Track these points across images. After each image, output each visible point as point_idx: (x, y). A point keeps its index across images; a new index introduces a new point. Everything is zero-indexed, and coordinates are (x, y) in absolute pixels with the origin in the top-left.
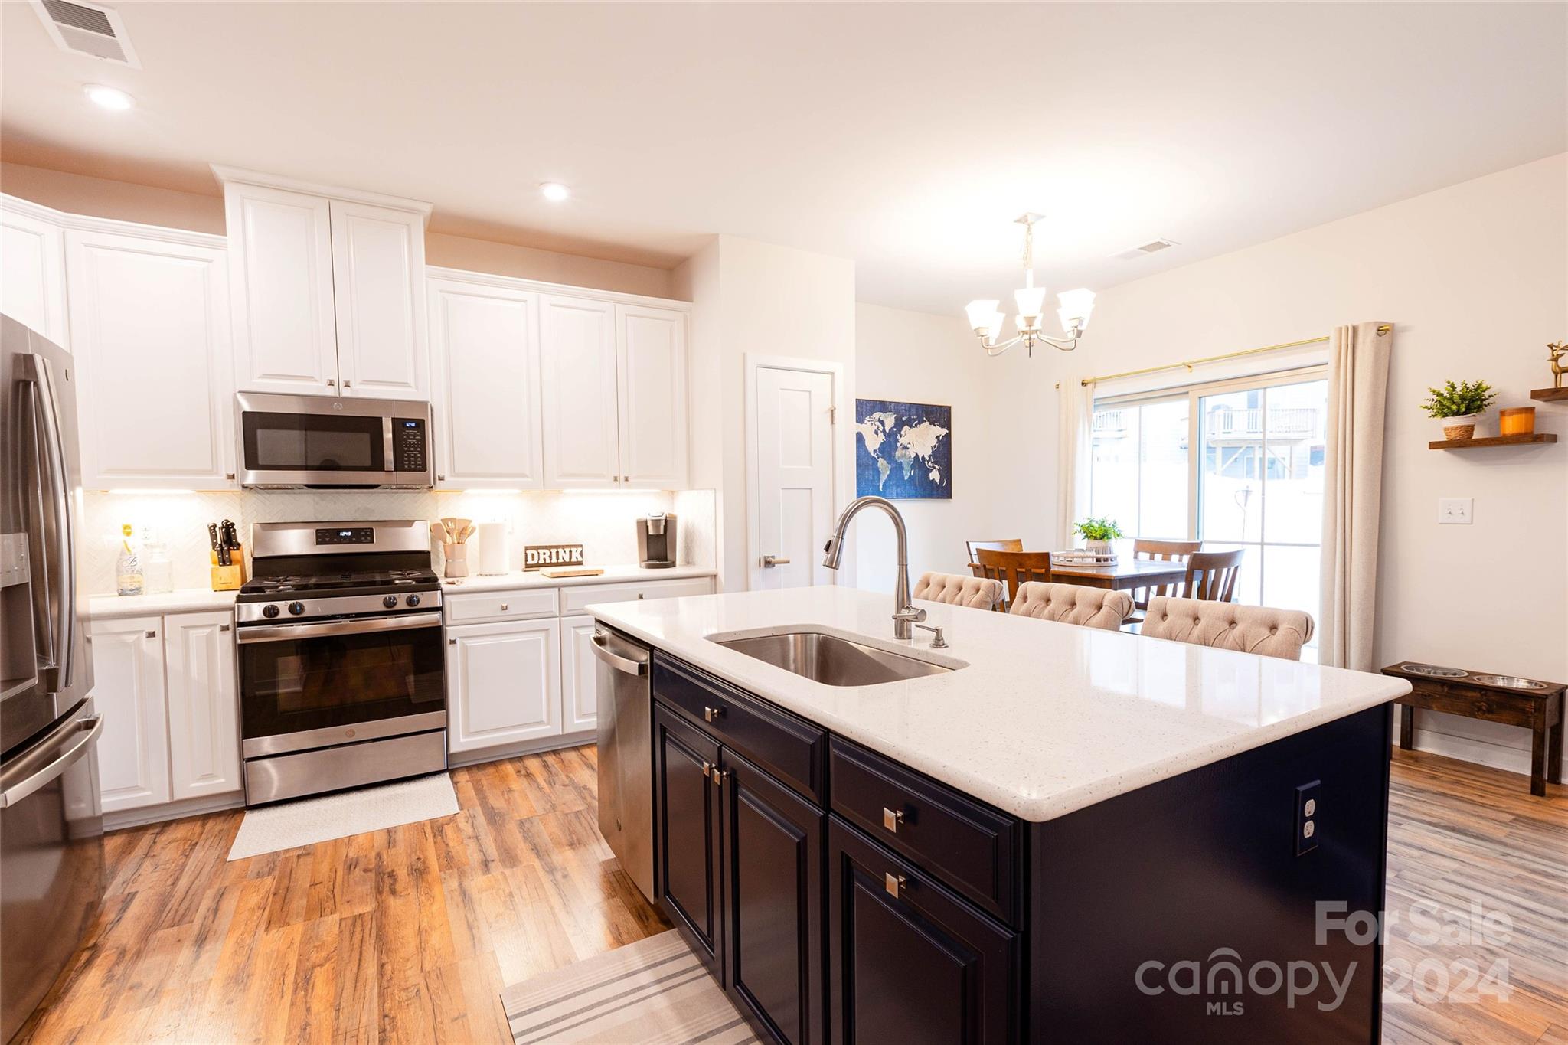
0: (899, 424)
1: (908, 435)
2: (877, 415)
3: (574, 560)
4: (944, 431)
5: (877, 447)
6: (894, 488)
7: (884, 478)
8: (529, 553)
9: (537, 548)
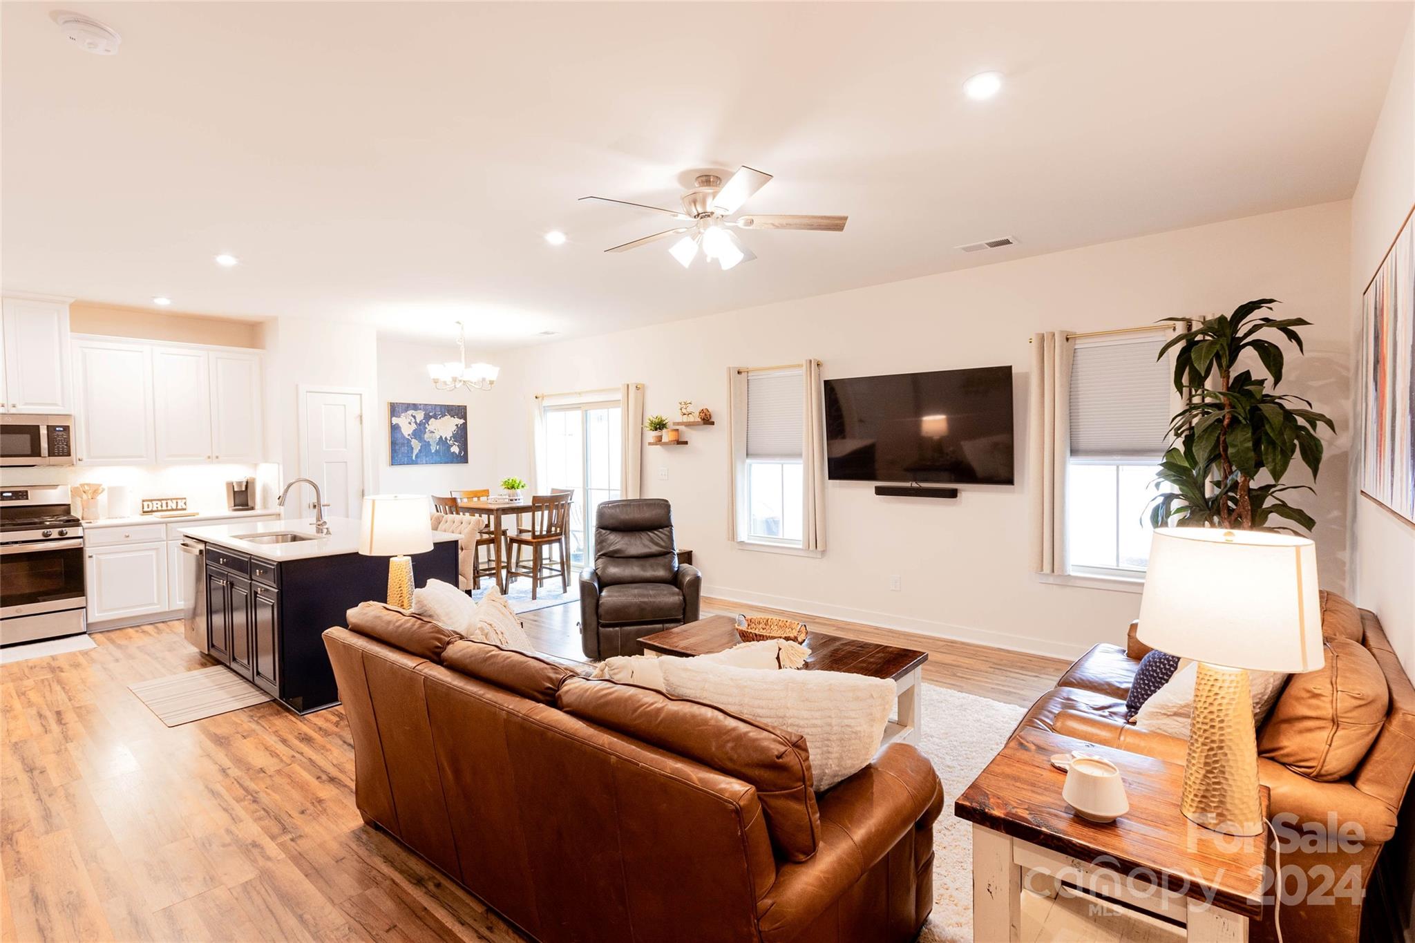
0: (427, 418)
1: (433, 424)
2: (410, 412)
3: (179, 507)
4: (462, 421)
5: (410, 432)
6: (424, 458)
7: (416, 451)
8: (146, 504)
9: (151, 501)
